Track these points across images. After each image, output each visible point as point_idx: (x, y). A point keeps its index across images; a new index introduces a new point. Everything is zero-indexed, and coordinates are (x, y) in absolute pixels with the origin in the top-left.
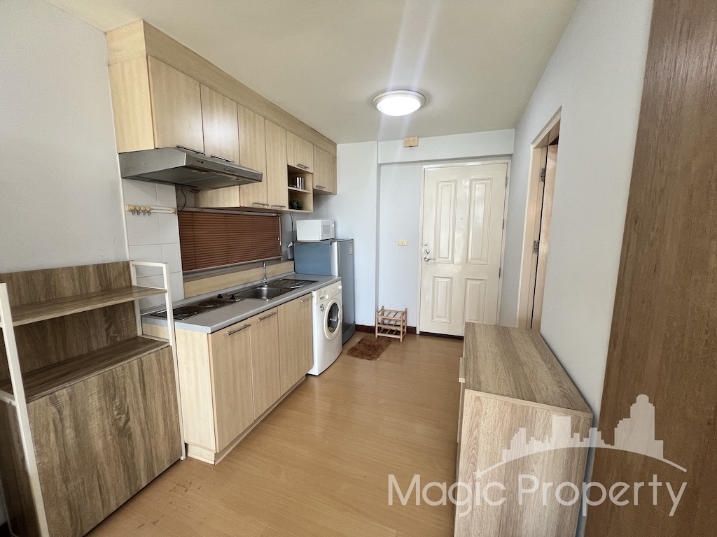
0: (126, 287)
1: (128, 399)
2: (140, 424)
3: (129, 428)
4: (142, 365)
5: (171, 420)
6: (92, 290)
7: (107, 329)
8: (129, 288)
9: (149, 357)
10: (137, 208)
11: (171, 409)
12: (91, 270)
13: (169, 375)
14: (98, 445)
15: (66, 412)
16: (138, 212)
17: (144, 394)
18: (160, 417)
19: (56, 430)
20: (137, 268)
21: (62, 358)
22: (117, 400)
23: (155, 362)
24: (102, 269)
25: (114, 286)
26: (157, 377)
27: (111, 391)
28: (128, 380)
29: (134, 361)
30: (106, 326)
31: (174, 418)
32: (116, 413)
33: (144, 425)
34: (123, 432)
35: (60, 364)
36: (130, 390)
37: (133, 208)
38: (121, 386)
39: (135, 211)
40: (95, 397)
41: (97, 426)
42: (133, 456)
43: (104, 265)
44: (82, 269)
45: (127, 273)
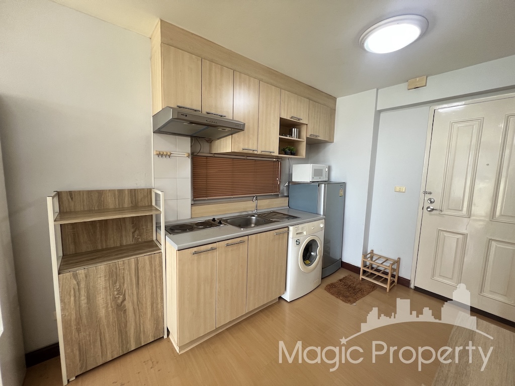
0: (148, 206)
1: (125, 285)
2: (133, 303)
3: (125, 306)
4: (138, 263)
5: (157, 307)
6: (126, 205)
7: (133, 233)
8: (150, 206)
10: (161, 153)
11: (157, 299)
12: (127, 192)
13: (158, 274)
14: (102, 313)
15: (82, 285)
16: (162, 156)
17: (138, 283)
18: (149, 303)
19: (75, 296)
21: (104, 247)
22: (118, 284)
23: (148, 262)
25: (140, 204)
26: (148, 273)
27: (114, 277)
28: (127, 272)
29: (132, 259)
30: (133, 230)
31: (159, 306)
32: (116, 293)
33: (136, 306)
34: (120, 308)
35: (103, 250)
36: (127, 279)
37: (158, 153)
38: (121, 275)
40: (103, 279)
41: (102, 300)
42: (126, 326)
43: (135, 190)
44: (121, 191)
45: (149, 196)
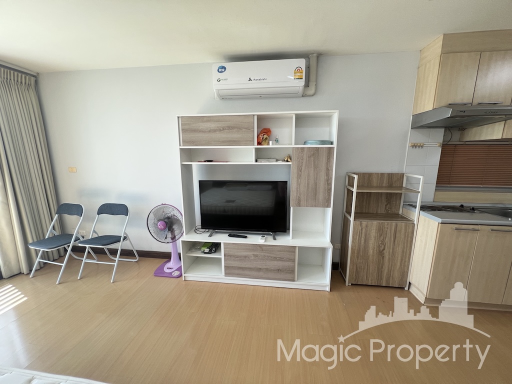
0: (400, 187)
1: (387, 240)
2: (389, 254)
3: (384, 254)
4: (397, 227)
5: (404, 263)
6: (384, 185)
7: (386, 205)
8: (401, 187)
9: (401, 224)
10: (416, 145)
11: (406, 258)
12: (386, 175)
13: (409, 239)
14: (371, 252)
15: (364, 231)
16: (416, 147)
17: (394, 241)
18: (399, 258)
19: (359, 236)
20: (407, 177)
21: (367, 212)
22: (382, 237)
23: (404, 228)
24: (391, 176)
25: (394, 185)
26: (403, 236)
27: (381, 231)
28: (389, 231)
29: (394, 223)
30: (386, 204)
31: (406, 263)
32: (380, 242)
33: (391, 257)
34: (381, 253)
35: (365, 213)
36: (388, 235)
37: (413, 145)
38: (385, 232)
39: (414, 146)
40: (374, 231)
41: (372, 243)
42: (382, 268)
43: (392, 174)
44: (382, 174)
45: (401, 179)
